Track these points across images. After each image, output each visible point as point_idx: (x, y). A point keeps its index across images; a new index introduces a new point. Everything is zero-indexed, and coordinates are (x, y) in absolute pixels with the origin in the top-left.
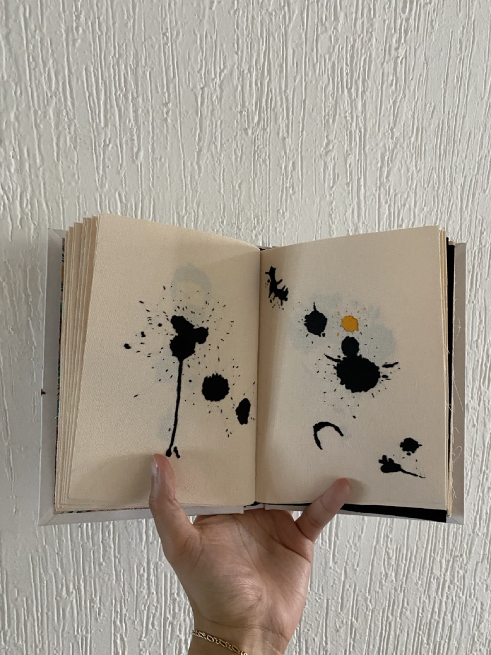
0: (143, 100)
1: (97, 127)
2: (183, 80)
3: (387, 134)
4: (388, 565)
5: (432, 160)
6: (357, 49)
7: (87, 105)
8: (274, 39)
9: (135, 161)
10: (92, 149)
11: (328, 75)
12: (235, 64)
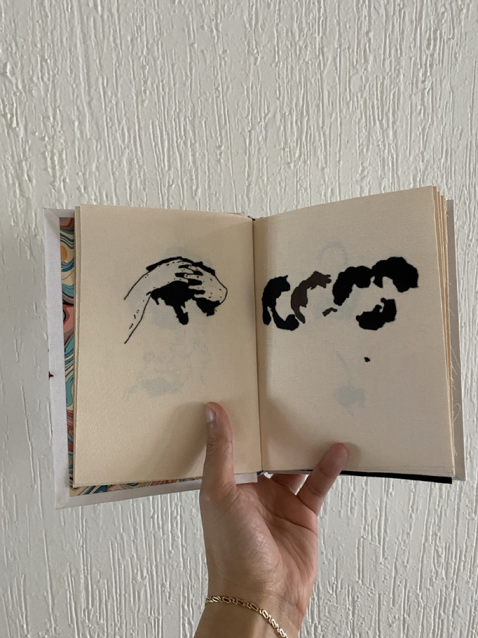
0: (200, 145)
1: (162, 171)
2: (233, 126)
3: (417, 157)
4: (437, 563)
5: (462, 178)
6: (387, 86)
7: (153, 153)
8: (311, 84)
9: (194, 198)
10: (158, 190)
11: (361, 110)
12: (277, 108)
